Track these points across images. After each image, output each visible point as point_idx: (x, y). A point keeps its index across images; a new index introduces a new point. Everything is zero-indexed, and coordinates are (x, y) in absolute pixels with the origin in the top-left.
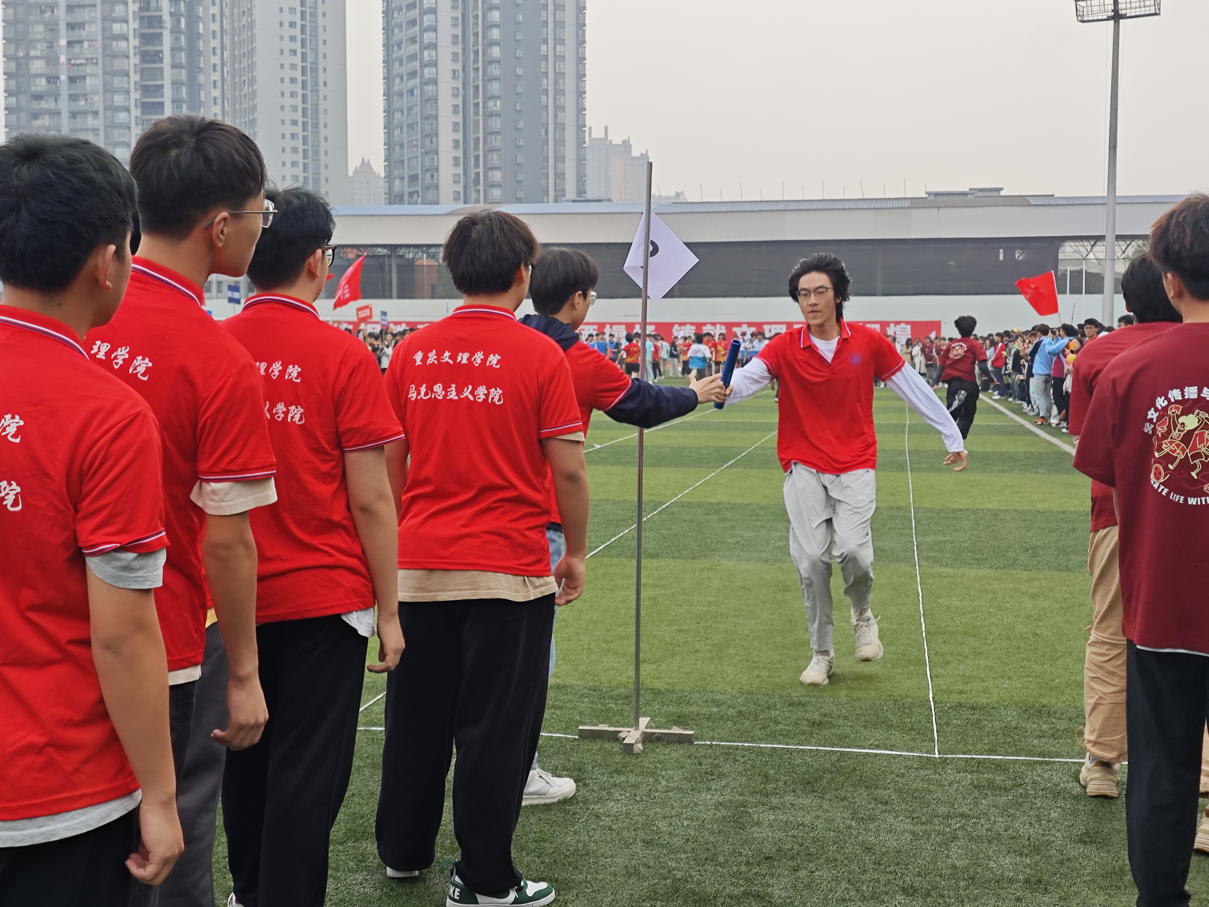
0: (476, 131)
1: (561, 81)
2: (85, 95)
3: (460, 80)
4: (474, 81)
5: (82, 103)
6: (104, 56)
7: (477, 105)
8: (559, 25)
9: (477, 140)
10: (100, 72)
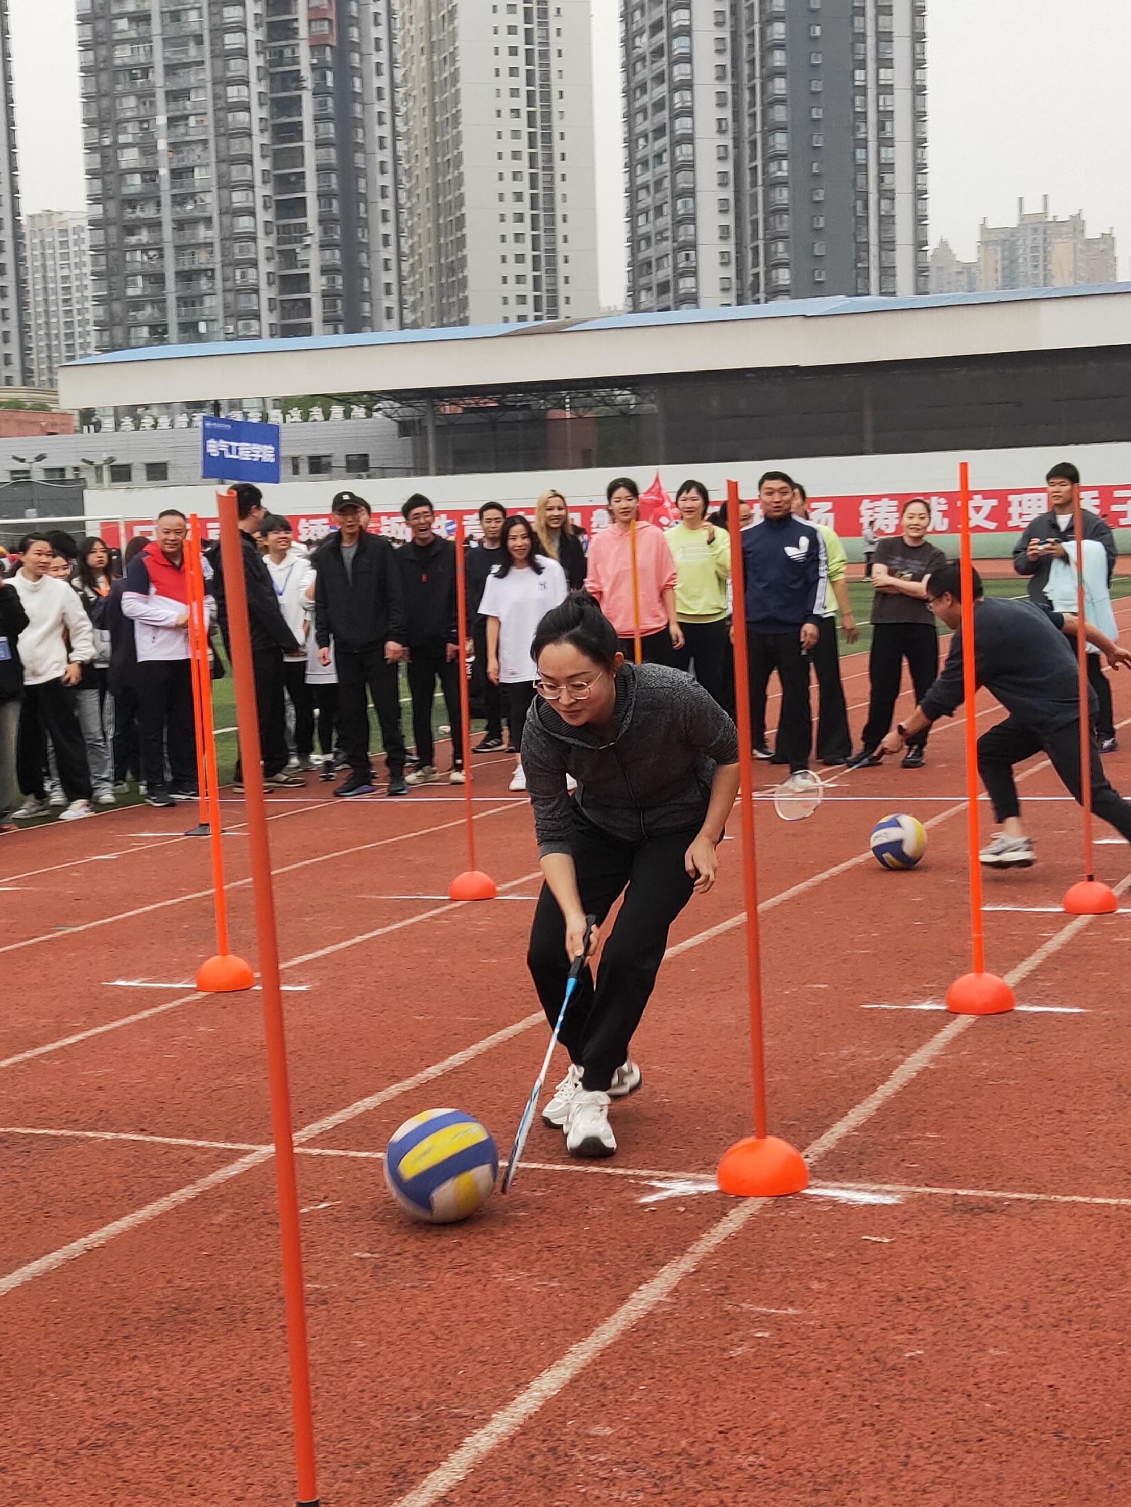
0: (754, 211)
1: (888, 124)
2: (193, 195)
3: (730, 134)
4: (750, 135)
5: (190, 207)
6: (218, 136)
7: (754, 170)
8: (884, 37)
9: (755, 223)
10: (213, 159)
